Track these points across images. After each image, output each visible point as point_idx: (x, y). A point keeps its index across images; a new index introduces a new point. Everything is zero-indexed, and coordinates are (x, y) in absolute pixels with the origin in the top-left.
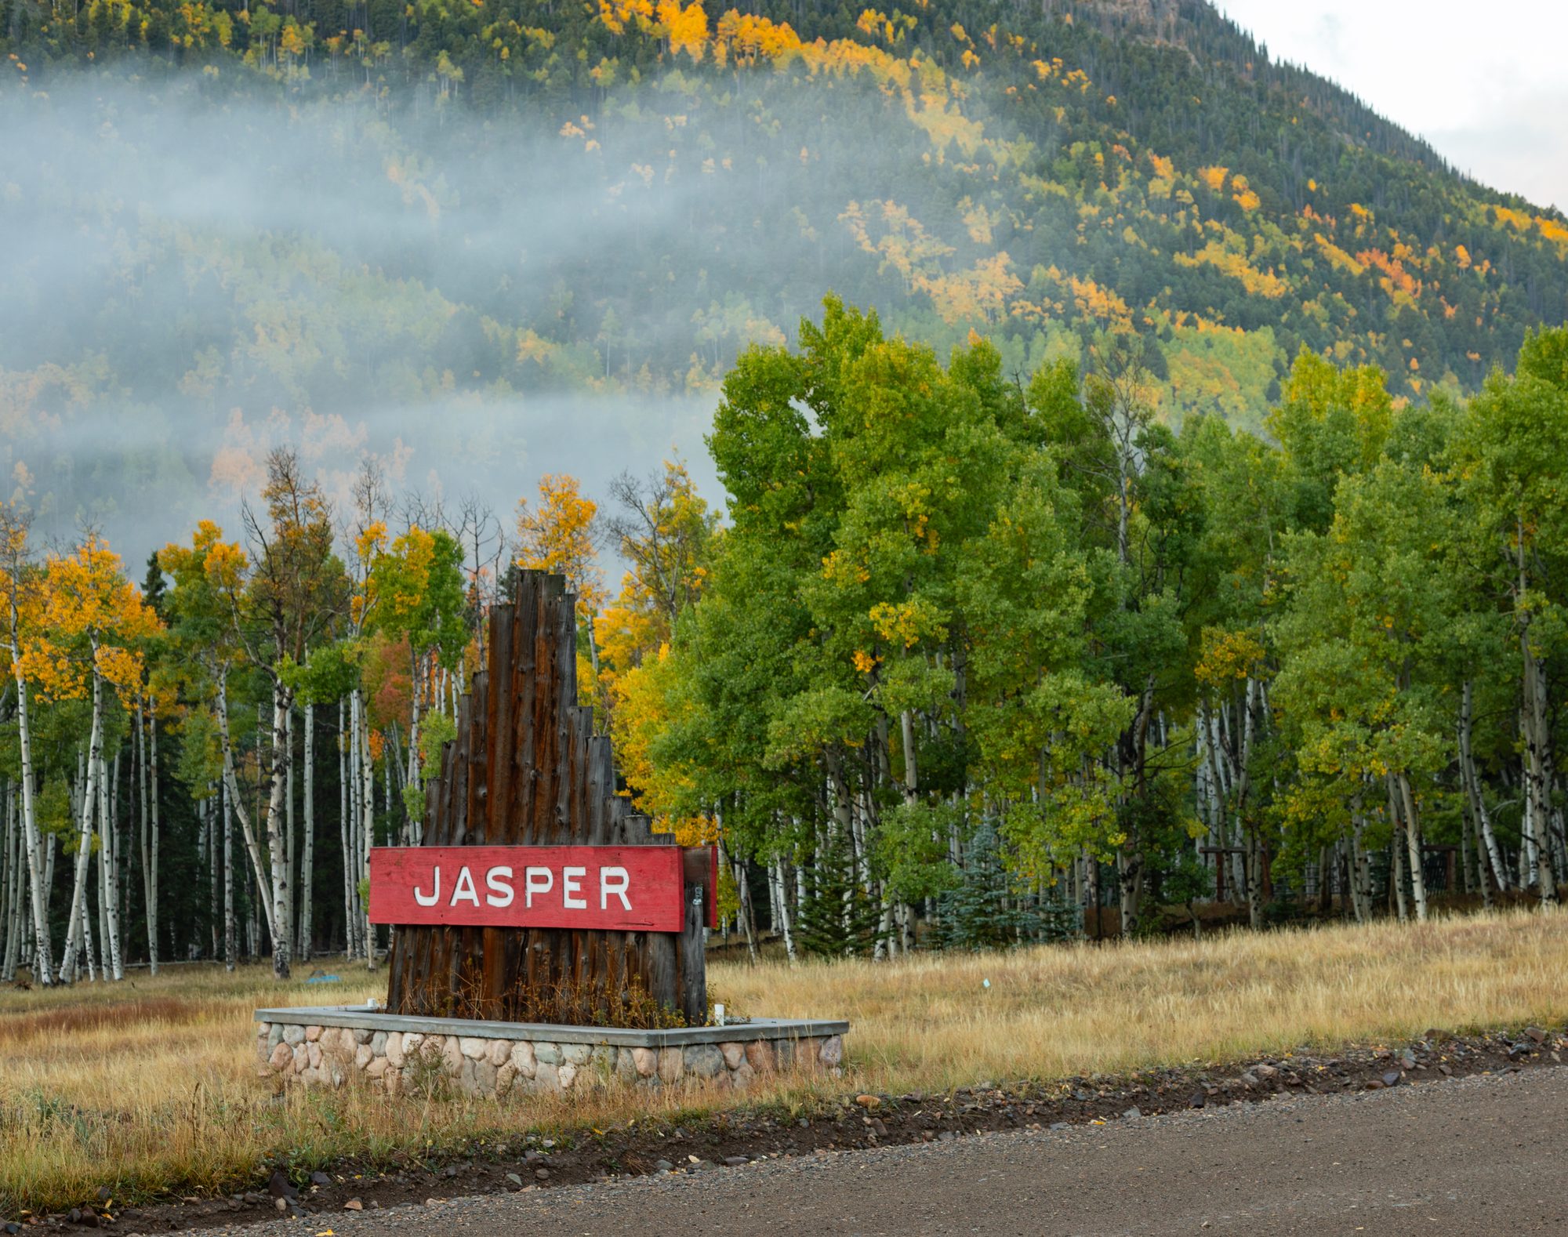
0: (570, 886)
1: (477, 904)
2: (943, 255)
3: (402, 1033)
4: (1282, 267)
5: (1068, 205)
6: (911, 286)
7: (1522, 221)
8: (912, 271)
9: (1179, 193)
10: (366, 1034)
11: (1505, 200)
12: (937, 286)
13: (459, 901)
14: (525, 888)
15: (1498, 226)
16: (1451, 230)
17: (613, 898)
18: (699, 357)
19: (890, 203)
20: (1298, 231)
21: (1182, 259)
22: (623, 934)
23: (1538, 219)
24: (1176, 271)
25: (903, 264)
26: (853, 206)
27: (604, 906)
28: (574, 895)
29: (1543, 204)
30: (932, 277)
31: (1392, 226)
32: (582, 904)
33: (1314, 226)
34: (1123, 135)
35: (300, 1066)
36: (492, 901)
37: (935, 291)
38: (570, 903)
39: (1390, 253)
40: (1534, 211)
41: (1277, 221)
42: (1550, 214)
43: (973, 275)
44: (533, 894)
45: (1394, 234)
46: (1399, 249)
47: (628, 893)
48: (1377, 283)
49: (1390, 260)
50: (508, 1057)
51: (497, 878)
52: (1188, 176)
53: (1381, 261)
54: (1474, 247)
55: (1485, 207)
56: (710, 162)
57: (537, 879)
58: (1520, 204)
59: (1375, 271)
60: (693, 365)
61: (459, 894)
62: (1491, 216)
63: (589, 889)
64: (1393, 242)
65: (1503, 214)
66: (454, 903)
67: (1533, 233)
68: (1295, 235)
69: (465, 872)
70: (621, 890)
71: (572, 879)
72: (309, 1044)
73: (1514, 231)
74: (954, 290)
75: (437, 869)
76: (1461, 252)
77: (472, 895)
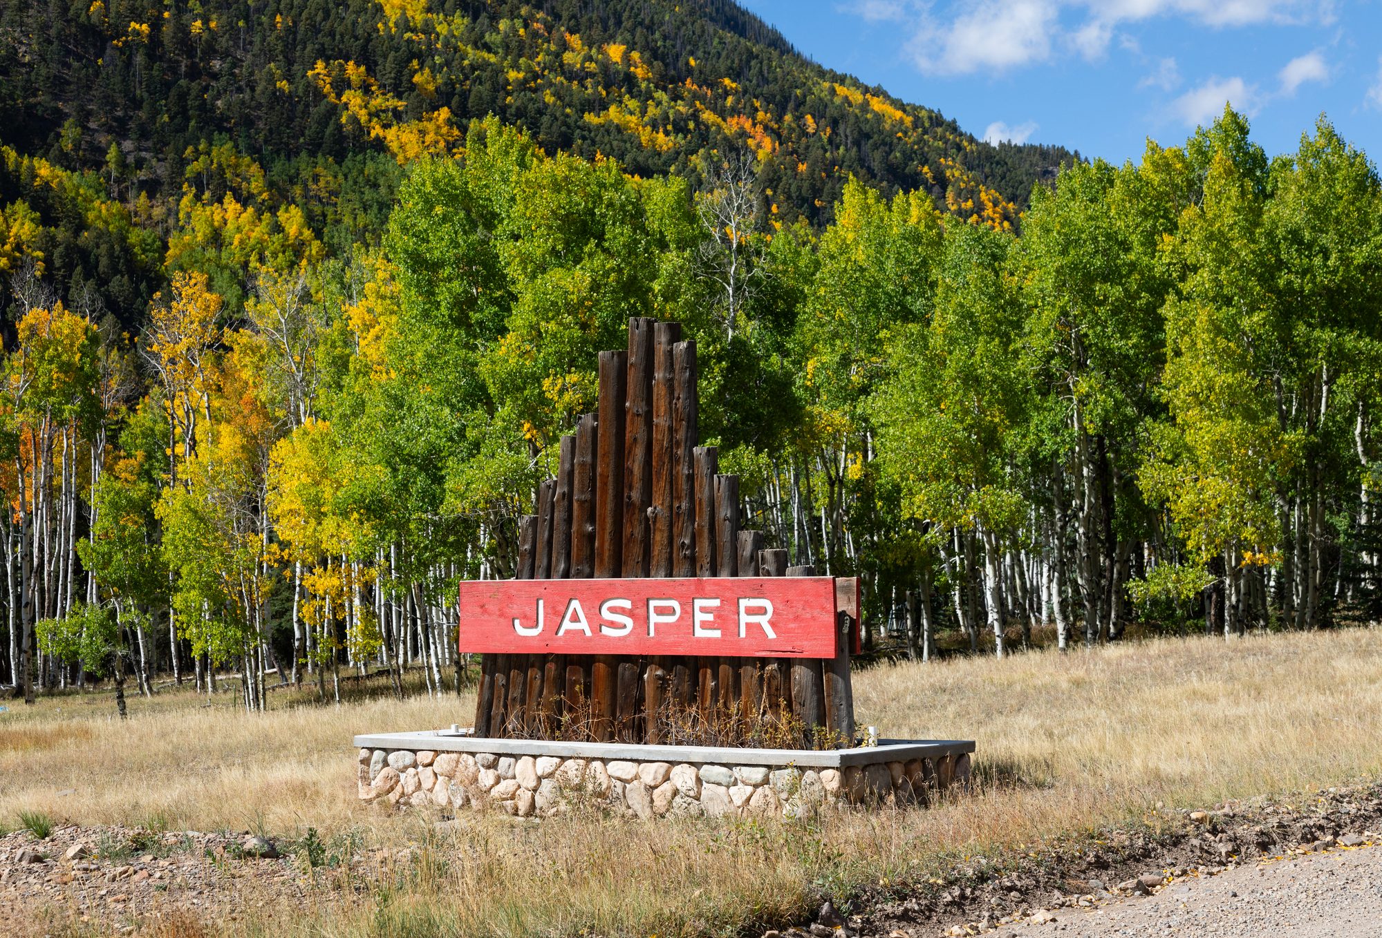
0: (699, 617)
1: (588, 633)
2: (396, 108)
3: (535, 757)
4: (670, 127)
5: (499, 71)
6: (369, 133)
7: (857, 97)
8: (370, 121)
9: (587, 64)
10: (492, 757)
11: (842, 80)
12: (391, 134)
13: (567, 632)
14: (648, 618)
15: (837, 101)
16: (800, 103)
17: (753, 628)
18: (190, 186)
19: (351, 63)
20: (682, 99)
21: (591, 118)
22: (764, 661)
23: (868, 96)
24: (587, 128)
25: (363, 116)
26: (320, 65)
27: (743, 634)
28: (705, 625)
29: (872, 84)
30: (386, 126)
31: (757, 98)
32: (717, 634)
33: (695, 96)
34: (540, 15)
35: (409, 789)
36: (606, 631)
37: (389, 138)
38: (700, 633)
39: (754, 119)
40: (866, 90)
41: (665, 89)
42: (878, 92)
43: (421, 126)
44: (656, 624)
45: (757, 104)
46: (760, 115)
47: (772, 624)
48: (746, 143)
49: (754, 125)
50: (667, 778)
51: (613, 610)
52: (594, 50)
53: (748, 125)
54: (818, 116)
55: (827, 85)
56: (198, 23)
57: (661, 611)
58: (856, 83)
59: (743, 134)
60: (185, 194)
61: (567, 625)
62: (833, 92)
63: (725, 619)
64: (756, 110)
65: (841, 90)
66: (561, 633)
67: (865, 106)
68: (679, 102)
69: (575, 604)
70: (764, 620)
71: (704, 610)
72: (420, 768)
73: (850, 105)
74: (405, 138)
75: (541, 603)
76: (809, 119)
77: (584, 625)
